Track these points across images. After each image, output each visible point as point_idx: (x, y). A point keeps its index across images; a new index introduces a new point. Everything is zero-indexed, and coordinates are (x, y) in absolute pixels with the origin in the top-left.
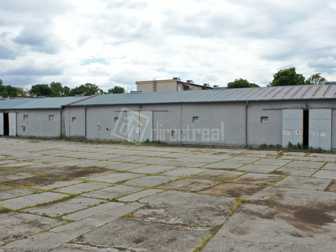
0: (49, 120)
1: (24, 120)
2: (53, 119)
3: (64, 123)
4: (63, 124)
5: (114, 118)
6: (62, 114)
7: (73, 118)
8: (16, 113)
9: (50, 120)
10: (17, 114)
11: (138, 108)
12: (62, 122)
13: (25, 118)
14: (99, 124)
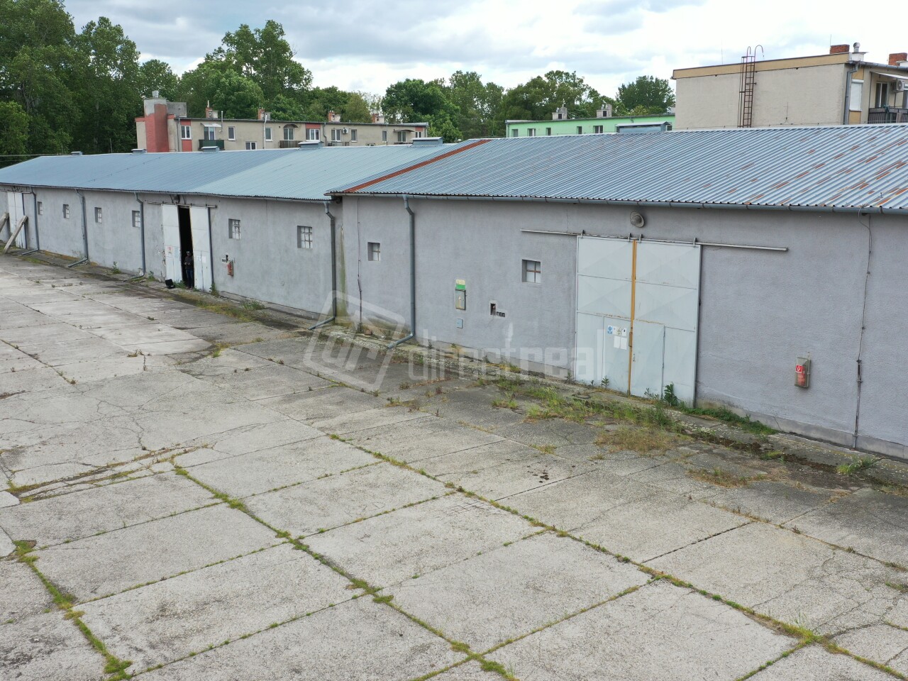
0: (299, 246)
1: (231, 237)
2: (310, 241)
3: (343, 263)
4: (338, 264)
5: (521, 262)
6: (337, 226)
7: (371, 245)
8: (209, 209)
9: (304, 244)
10: (212, 211)
11: (627, 224)
12: (337, 258)
13: (233, 228)
14: (461, 282)
